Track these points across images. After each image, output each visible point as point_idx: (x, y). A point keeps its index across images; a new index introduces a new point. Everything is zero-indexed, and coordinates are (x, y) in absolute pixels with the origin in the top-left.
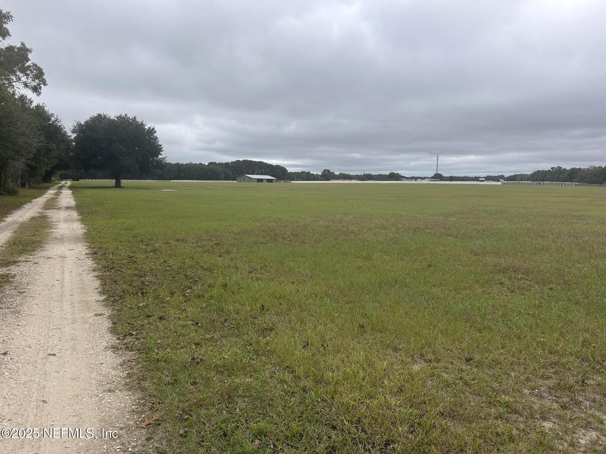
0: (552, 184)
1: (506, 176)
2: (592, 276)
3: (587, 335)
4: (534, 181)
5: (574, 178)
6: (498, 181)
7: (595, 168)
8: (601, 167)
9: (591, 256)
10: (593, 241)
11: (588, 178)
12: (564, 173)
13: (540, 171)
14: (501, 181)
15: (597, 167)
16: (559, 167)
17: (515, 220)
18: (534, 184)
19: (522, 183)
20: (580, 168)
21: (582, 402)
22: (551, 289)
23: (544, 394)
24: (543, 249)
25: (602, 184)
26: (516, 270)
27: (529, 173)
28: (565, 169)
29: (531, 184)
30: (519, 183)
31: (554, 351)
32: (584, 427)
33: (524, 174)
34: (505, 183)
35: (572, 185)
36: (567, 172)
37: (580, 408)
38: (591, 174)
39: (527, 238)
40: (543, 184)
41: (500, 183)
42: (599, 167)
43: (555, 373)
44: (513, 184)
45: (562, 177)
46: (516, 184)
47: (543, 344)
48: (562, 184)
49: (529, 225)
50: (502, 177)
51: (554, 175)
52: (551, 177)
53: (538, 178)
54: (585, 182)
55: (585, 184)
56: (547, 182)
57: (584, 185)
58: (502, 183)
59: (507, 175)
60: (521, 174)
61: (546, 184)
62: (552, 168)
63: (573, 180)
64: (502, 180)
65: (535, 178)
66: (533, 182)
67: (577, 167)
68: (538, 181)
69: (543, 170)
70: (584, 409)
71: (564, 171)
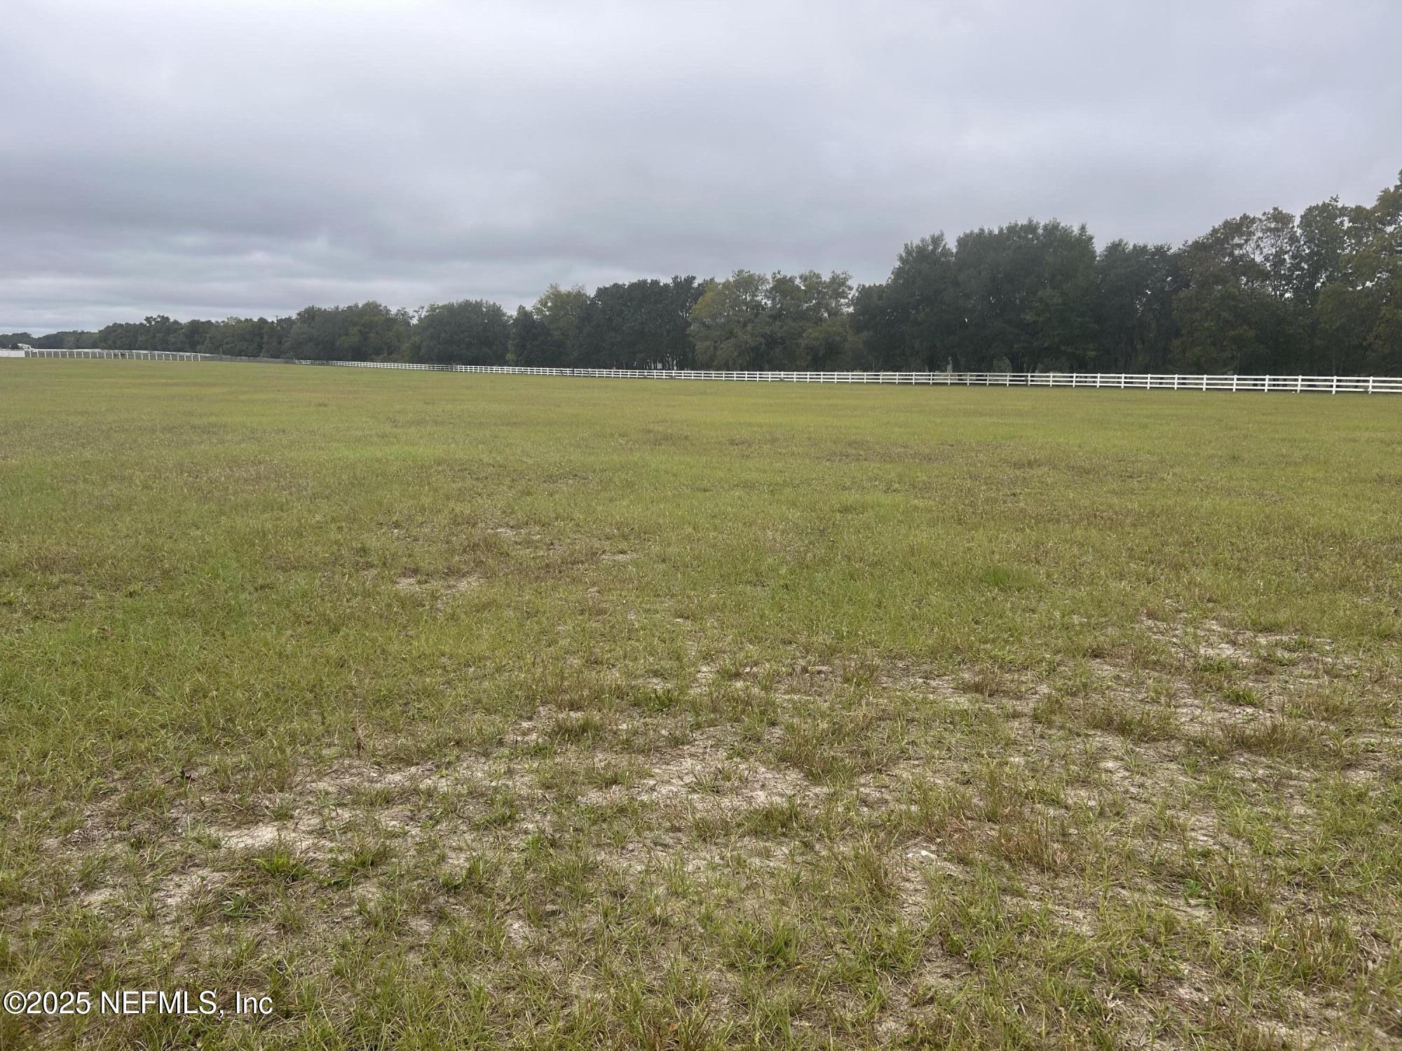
0: (153, 357)
1: (35, 336)
2: (222, 551)
3: (202, 678)
4: (110, 348)
5: (199, 343)
6: (15, 347)
7: (239, 321)
8: (251, 319)
9: (221, 509)
10: (227, 478)
11: (227, 343)
12: (175, 331)
13: (121, 325)
14: (22, 349)
15: (243, 319)
16: (163, 317)
17: (57, 444)
18: (109, 356)
19: (80, 353)
20: (209, 322)
21: (178, 819)
22: (131, 595)
23: (96, 832)
24: (117, 507)
25: (258, 356)
26: (47, 567)
27: (95, 330)
28: (176, 322)
29: (101, 356)
30: (71, 355)
31: (126, 730)
32: (179, 868)
33: (82, 333)
34: (34, 354)
35: (195, 357)
36: (182, 329)
37: (174, 834)
38: (233, 336)
39: (81, 485)
40: (131, 356)
41: (21, 354)
42: (246, 320)
43: (125, 778)
44: (56, 355)
45: (173, 340)
46: (64, 355)
47: (102, 721)
48: (174, 358)
49: (88, 454)
50: (25, 338)
51: (154, 337)
52: (148, 340)
53: (119, 342)
54: (224, 353)
55: (224, 356)
56: (140, 351)
57: (221, 360)
58: (27, 353)
59: (37, 333)
60: (75, 332)
61: (138, 356)
62: (148, 319)
63: (199, 347)
64: (27, 346)
65: (110, 343)
66: (105, 352)
67: (203, 320)
68: (119, 349)
69: (127, 324)
70: (182, 833)
71: (176, 326)
